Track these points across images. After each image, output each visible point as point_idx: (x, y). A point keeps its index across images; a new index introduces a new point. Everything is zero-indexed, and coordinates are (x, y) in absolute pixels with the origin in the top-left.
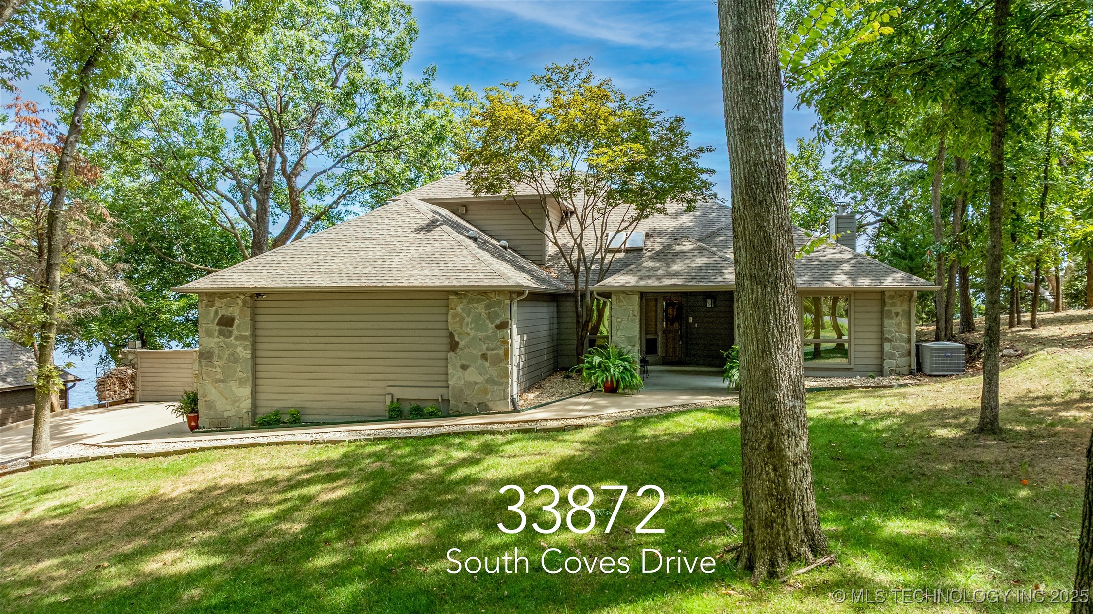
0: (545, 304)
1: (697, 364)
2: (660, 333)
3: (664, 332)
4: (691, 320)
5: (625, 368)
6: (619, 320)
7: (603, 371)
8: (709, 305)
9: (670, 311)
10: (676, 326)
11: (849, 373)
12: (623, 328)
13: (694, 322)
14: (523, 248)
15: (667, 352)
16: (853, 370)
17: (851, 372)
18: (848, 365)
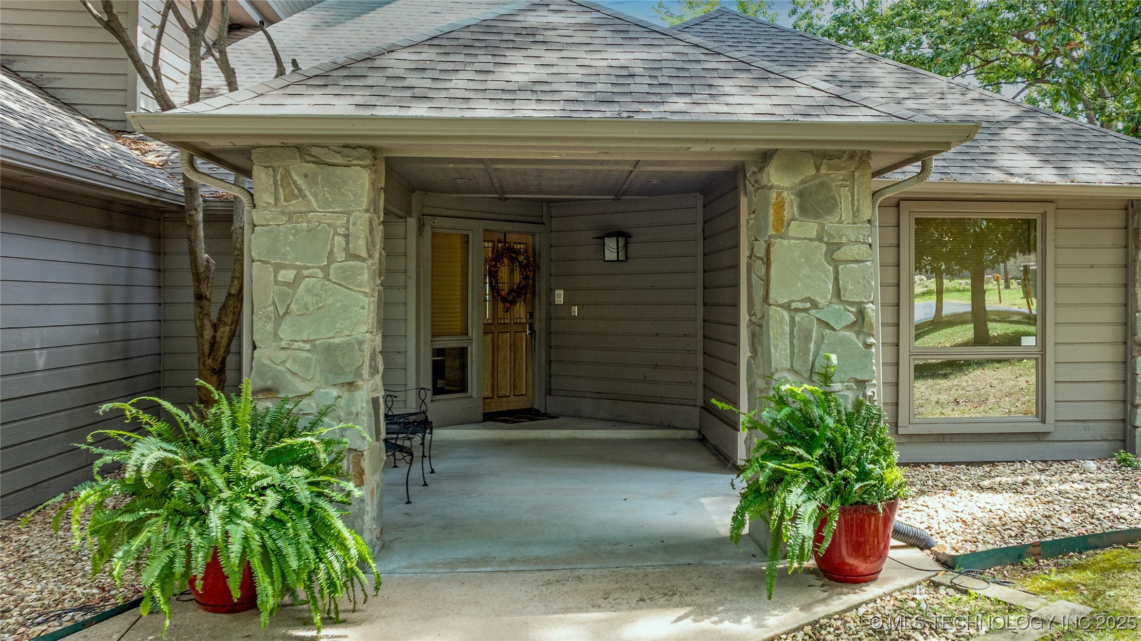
0: (82, 234)
1: (579, 418)
2: (475, 332)
3: (488, 329)
4: (560, 297)
5: (289, 501)
6: (288, 275)
7: (178, 518)
8: (610, 255)
9: (503, 273)
10: (520, 311)
11: (1039, 448)
12: (306, 311)
13: (568, 303)
14: (68, 82)
15: (494, 386)
16: (1050, 438)
17: (1046, 444)
18: (1039, 424)
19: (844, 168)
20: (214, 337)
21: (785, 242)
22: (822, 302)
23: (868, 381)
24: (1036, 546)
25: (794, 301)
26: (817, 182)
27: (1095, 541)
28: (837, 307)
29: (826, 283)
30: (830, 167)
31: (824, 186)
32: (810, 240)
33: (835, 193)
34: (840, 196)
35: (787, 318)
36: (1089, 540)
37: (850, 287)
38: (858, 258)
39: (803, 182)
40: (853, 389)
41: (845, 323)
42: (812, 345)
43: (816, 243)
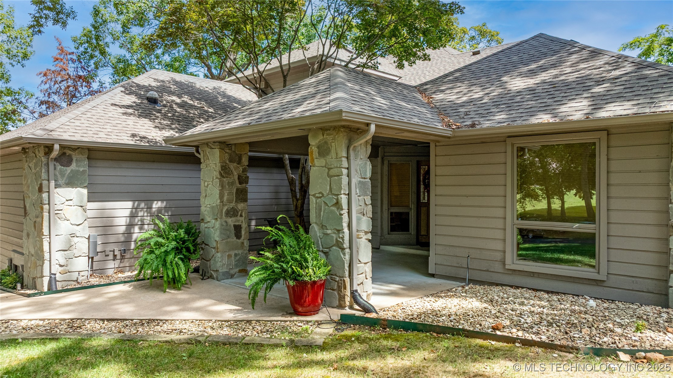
2: (412, 206)
3: (420, 204)
16: (605, 284)
17: (602, 288)
18: (596, 274)
19: (332, 134)
20: (297, 204)
21: (314, 168)
22: (325, 194)
23: (341, 230)
24: (385, 321)
25: (316, 193)
26: (323, 141)
27: (421, 327)
28: (330, 196)
29: (326, 185)
30: (328, 135)
31: (326, 143)
32: (323, 167)
33: (329, 146)
34: (332, 147)
35: (315, 201)
36: (418, 326)
37: (335, 188)
38: (338, 174)
39: (319, 142)
40: (336, 234)
41: (332, 204)
42: (322, 213)
43: (324, 168)
